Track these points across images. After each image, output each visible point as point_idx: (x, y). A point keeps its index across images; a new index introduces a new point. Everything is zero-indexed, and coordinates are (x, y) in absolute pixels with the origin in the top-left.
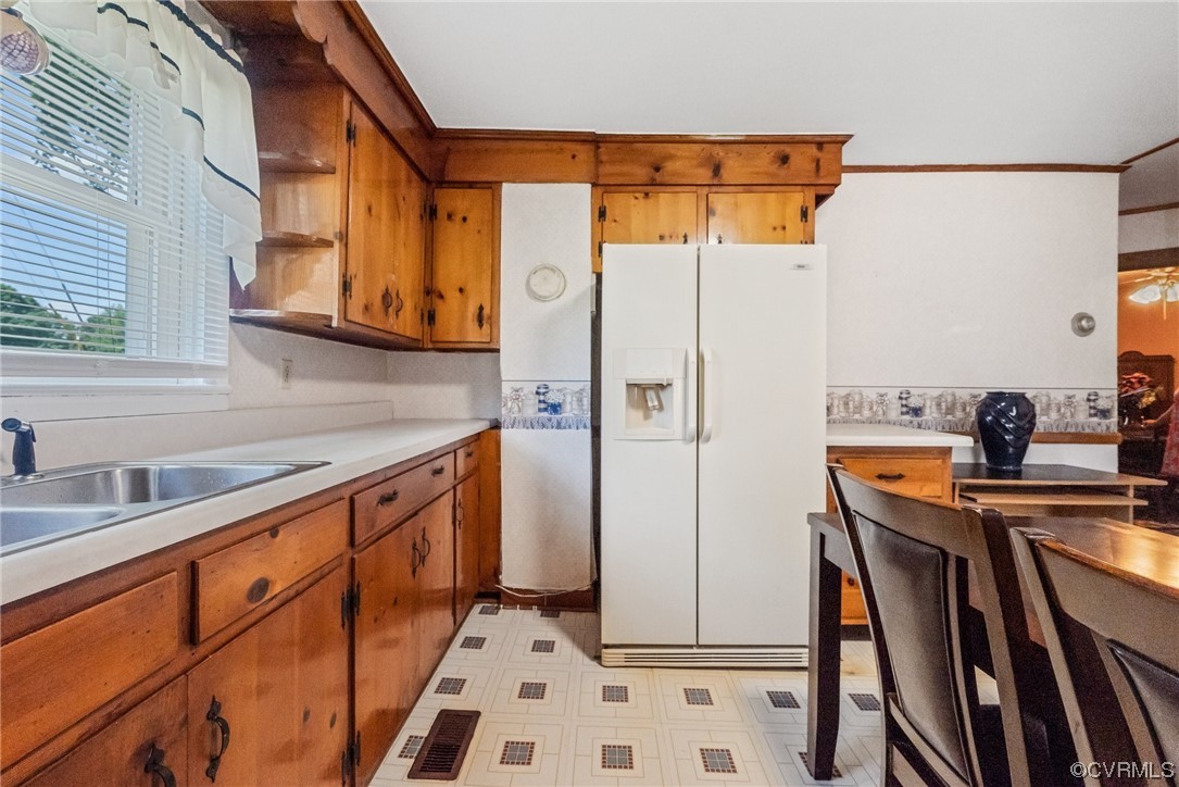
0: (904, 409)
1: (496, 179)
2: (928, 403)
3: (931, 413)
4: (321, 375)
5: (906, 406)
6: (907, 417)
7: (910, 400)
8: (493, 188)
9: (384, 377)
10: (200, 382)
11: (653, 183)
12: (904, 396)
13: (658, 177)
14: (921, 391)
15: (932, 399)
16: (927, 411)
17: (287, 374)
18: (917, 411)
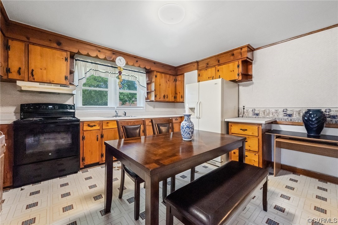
0: (254, 114)
1: (183, 73)
2: (261, 112)
3: (262, 115)
4: (160, 107)
5: (254, 113)
6: (255, 116)
7: (255, 111)
8: (183, 74)
9: (175, 107)
10: (142, 108)
11: (207, 67)
12: (254, 110)
13: (208, 66)
14: (259, 109)
15: (262, 111)
16: (261, 114)
17: (154, 107)
18: (257, 115)
